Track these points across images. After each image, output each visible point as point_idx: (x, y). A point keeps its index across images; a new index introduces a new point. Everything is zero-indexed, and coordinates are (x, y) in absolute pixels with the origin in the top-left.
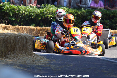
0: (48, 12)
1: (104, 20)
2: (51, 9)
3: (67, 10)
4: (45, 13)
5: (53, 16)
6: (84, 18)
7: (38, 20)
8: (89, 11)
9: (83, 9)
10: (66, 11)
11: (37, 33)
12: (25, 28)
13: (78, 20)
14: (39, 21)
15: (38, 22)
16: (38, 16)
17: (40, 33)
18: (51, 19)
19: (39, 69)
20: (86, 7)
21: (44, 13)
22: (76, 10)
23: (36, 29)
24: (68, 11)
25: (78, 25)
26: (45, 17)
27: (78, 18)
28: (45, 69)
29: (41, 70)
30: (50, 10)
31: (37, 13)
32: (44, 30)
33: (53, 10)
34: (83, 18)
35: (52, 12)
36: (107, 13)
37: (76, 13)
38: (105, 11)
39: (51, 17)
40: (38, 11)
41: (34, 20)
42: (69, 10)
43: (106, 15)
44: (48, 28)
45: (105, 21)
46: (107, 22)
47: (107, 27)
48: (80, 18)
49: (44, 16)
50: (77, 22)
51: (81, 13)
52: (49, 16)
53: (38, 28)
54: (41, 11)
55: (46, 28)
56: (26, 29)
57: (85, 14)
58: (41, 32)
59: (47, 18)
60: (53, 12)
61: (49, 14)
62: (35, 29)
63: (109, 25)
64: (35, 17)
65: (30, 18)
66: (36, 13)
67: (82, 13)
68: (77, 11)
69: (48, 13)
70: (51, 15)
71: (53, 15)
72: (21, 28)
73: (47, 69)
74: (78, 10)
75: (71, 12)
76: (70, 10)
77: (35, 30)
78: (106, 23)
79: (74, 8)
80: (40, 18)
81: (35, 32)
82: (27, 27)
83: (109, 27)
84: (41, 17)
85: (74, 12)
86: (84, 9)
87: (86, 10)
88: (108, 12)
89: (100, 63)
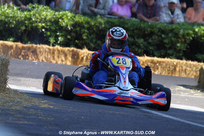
0: (38, 18)
1: (134, 39)
2: (44, 13)
3: (71, 17)
4: (34, 19)
5: (47, 26)
6: (101, 33)
7: (20, 31)
8: (109, 22)
9: (99, 16)
10: (69, 18)
11: (16, 54)
13: (90, 35)
14: (22, 33)
15: (19, 35)
16: (21, 24)
17: (23, 54)
18: (43, 30)
19: (16, 116)
20: (105, 14)
21: (30, 19)
22: (87, 18)
23: (17, 46)
24: (73, 19)
25: (89, 43)
26: (32, 27)
27: (89, 32)
28: (26, 117)
29: (19, 118)
30: (43, 15)
31: (19, 18)
32: (29, 49)
33: (47, 15)
34: (98, 33)
35: (45, 19)
36: (140, 27)
37: (88, 23)
38: (137, 23)
39: (43, 27)
40: (21, 15)
41: (13, 31)
42: (75, 17)
43: (139, 29)
44: (36, 47)
45: (137, 40)
46: (140, 43)
47: (140, 51)
48: (94, 32)
49: (30, 25)
50: (88, 38)
51: (95, 24)
52: (40, 24)
53: (20, 44)
54: (26, 16)
55: (32, 46)
57: (103, 26)
58: (24, 52)
59: (36, 29)
60: (48, 18)
61: (40, 22)
62: (14, 46)
63: (143, 47)
64: (16, 26)
65: (6, 27)
66: (17, 19)
67: (98, 24)
68: (89, 20)
69: (38, 20)
70: (43, 24)
71: (46, 24)
73: (31, 117)
74: (90, 17)
75: (79, 21)
76: (77, 17)
77: (14, 49)
78: (137, 44)
79: (84, 14)
80: (23, 28)
81: (14, 52)
83: (143, 51)
84: (26, 26)
85: (84, 22)
86: (102, 18)
87: (104, 20)
88: (142, 24)
89: (124, 113)
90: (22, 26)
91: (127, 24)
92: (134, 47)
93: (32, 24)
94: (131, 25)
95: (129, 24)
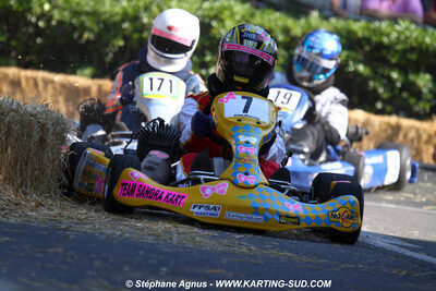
4: (145, 20)
9: (315, 13)
12: (46, 82)
15: (109, 59)
16: (112, 33)
23: (100, 88)
37: (286, 31)
49: (136, 36)
56: (50, 87)
62: (94, 89)
63: (429, 96)
64: (99, 36)
65: (72, 38)
72: (27, 79)
76: (258, 15)
78: (414, 89)
80: (121, 43)
82: (58, 78)
83: (428, 106)
84: (125, 38)
86: (323, 18)
88: (427, 38)
90: (115, 37)
91: (388, 35)
92: (405, 95)
93: (141, 32)
94: (398, 38)
95: (394, 35)
